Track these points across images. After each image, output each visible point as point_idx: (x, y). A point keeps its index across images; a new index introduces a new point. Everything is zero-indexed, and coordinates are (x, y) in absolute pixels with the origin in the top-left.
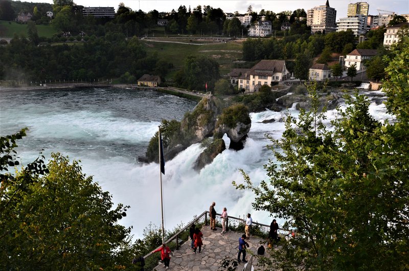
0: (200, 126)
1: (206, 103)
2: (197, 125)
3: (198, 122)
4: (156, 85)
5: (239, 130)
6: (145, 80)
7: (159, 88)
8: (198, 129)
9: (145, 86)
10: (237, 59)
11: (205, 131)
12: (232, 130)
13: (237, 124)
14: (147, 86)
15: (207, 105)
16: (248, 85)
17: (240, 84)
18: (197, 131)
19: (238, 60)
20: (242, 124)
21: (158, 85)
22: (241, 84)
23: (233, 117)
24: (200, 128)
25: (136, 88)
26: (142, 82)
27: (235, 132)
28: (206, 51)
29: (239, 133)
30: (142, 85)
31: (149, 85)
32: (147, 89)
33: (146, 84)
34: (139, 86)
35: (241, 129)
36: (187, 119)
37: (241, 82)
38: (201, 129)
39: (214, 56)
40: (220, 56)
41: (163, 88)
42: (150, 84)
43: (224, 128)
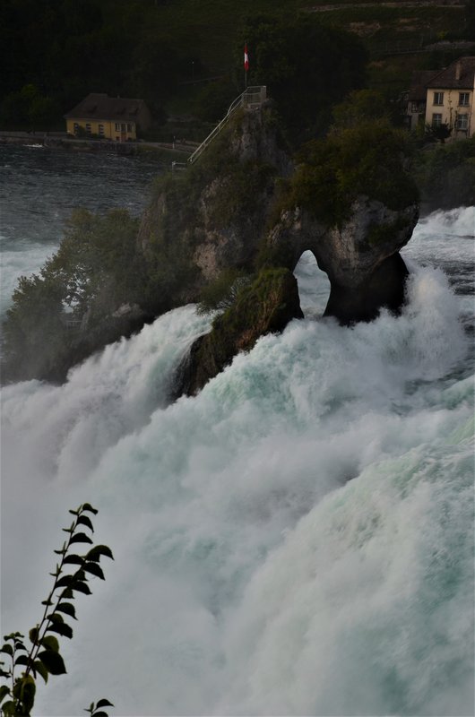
0: (211, 229)
1: (240, 131)
2: (202, 225)
3: (205, 209)
4: (133, 135)
5: (361, 235)
6: (93, 113)
7: (143, 144)
8: (202, 240)
9: (94, 137)
10: (441, 34)
11: (230, 245)
12: (335, 234)
13: (356, 207)
14: (103, 137)
15: (245, 140)
16: (463, 110)
17: (431, 109)
18: (199, 249)
19: (446, 38)
20: (375, 205)
21: (140, 135)
22: (438, 110)
23: (340, 175)
24: (210, 237)
25: (62, 143)
26: (83, 124)
27: (345, 243)
28: (327, 8)
29: (362, 247)
30: (81, 133)
31: (106, 133)
32: (99, 145)
33: (94, 128)
34: (70, 136)
35: (371, 227)
36: (162, 198)
37: (438, 101)
38: (215, 242)
39: (355, 27)
40: (378, 26)
41: (156, 145)
42: (110, 130)
43: (298, 226)
